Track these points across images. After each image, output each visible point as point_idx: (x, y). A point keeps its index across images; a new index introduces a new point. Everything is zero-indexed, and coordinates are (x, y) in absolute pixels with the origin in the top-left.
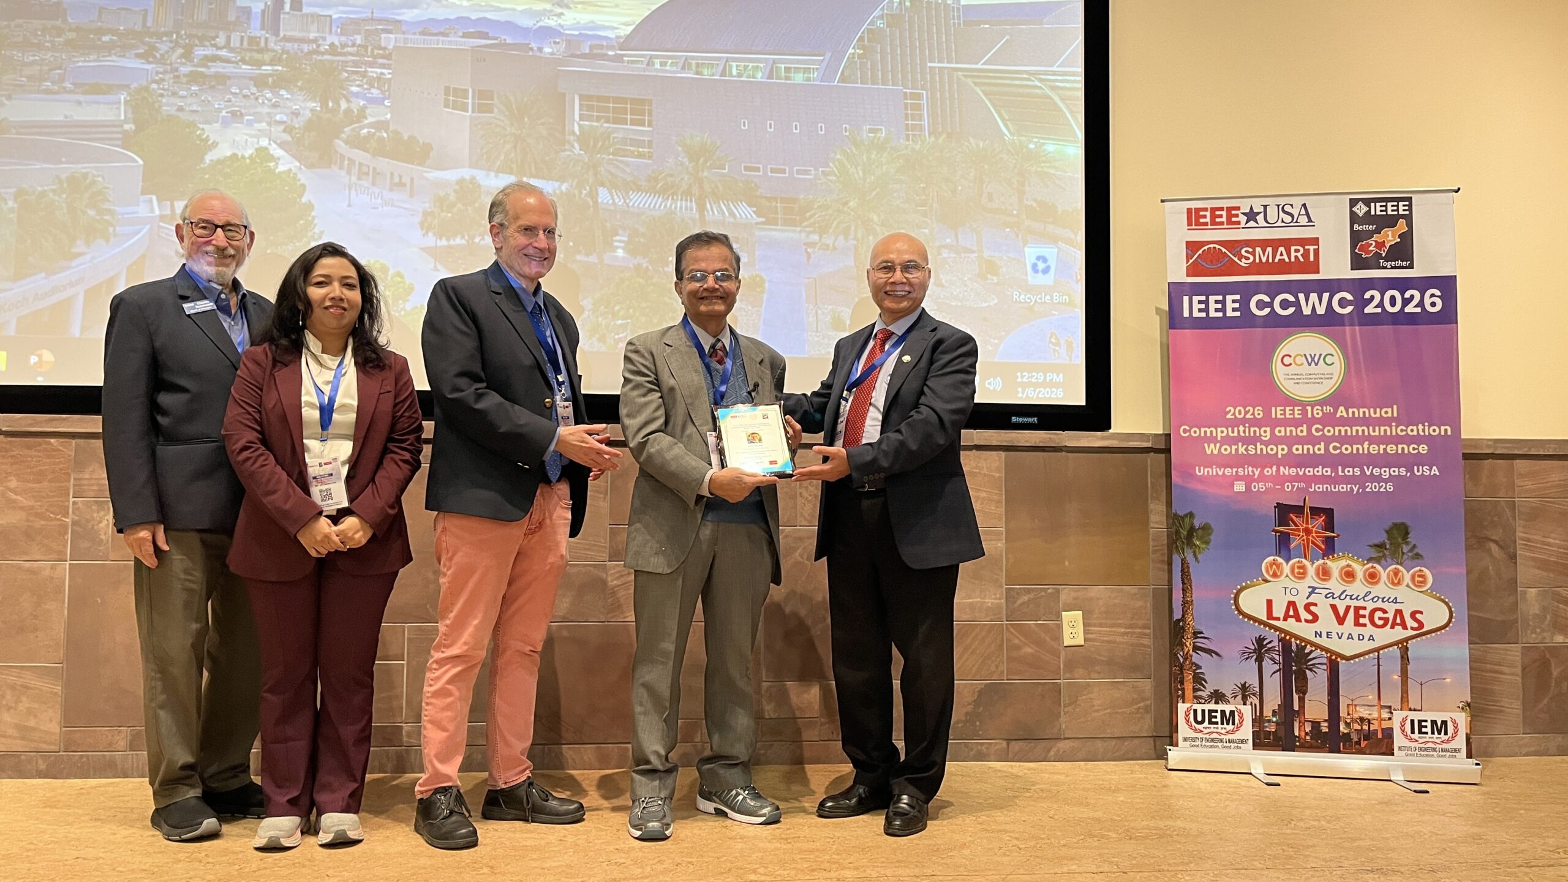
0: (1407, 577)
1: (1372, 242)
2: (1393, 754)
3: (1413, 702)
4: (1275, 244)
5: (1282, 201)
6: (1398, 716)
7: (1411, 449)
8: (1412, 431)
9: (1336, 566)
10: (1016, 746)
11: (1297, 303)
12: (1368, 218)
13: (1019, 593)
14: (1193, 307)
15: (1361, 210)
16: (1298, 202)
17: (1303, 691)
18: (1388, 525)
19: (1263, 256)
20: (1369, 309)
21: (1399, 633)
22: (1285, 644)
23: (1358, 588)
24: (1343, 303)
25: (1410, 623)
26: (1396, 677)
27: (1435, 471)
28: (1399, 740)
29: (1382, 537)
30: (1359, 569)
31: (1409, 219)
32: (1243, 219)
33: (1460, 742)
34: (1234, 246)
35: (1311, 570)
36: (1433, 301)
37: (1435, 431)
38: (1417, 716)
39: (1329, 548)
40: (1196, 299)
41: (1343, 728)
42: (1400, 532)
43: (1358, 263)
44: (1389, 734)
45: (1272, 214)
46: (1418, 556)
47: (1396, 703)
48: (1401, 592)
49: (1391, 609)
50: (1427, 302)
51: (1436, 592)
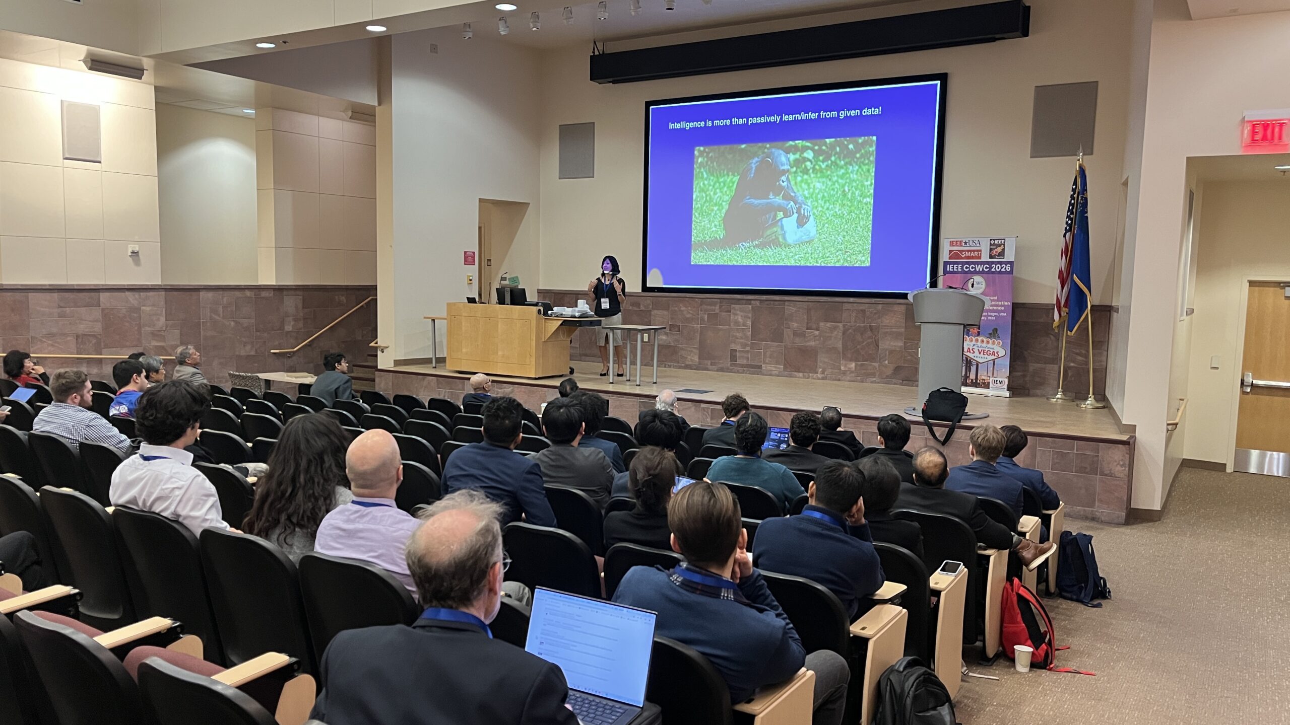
0: (996, 342)
1: (994, 251)
2: (989, 388)
3: (995, 376)
4: (971, 251)
5: (973, 239)
6: (991, 379)
7: (999, 308)
8: (1000, 303)
9: (980, 339)
10: (904, 382)
11: (975, 268)
12: (994, 244)
13: (907, 343)
14: (950, 268)
15: (992, 242)
16: (977, 239)
17: (970, 371)
18: (993, 328)
19: (968, 254)
20: (993, 270)
21: (993, 357)
22: (967, 359)
23: (984, 345)
24: (986, 268)
25: (996, 355)
26: (992, 369)
27: (1005, 314)
28: (991, 385)
29: (991, 332)
30: (985, 340)
31: (1004, 245)
32: (963, 244)
33: (1005, 387)
34: (961, 251)
35: (974, 339)
36: (1008, 268)
37: (1006, 303)
38: (995, 379)
39: (979, 334)
40: (951, 266)
41: (978, 381)
42: (995, 330)
43: (991, 257)
44: (989, 383)
45: (971, 242)
46: (999, 337)
47: (991, 376)
48: (995, 346)
49: (992, 350)
50: (1007, 268)
51: (1003, 347)
